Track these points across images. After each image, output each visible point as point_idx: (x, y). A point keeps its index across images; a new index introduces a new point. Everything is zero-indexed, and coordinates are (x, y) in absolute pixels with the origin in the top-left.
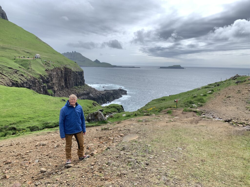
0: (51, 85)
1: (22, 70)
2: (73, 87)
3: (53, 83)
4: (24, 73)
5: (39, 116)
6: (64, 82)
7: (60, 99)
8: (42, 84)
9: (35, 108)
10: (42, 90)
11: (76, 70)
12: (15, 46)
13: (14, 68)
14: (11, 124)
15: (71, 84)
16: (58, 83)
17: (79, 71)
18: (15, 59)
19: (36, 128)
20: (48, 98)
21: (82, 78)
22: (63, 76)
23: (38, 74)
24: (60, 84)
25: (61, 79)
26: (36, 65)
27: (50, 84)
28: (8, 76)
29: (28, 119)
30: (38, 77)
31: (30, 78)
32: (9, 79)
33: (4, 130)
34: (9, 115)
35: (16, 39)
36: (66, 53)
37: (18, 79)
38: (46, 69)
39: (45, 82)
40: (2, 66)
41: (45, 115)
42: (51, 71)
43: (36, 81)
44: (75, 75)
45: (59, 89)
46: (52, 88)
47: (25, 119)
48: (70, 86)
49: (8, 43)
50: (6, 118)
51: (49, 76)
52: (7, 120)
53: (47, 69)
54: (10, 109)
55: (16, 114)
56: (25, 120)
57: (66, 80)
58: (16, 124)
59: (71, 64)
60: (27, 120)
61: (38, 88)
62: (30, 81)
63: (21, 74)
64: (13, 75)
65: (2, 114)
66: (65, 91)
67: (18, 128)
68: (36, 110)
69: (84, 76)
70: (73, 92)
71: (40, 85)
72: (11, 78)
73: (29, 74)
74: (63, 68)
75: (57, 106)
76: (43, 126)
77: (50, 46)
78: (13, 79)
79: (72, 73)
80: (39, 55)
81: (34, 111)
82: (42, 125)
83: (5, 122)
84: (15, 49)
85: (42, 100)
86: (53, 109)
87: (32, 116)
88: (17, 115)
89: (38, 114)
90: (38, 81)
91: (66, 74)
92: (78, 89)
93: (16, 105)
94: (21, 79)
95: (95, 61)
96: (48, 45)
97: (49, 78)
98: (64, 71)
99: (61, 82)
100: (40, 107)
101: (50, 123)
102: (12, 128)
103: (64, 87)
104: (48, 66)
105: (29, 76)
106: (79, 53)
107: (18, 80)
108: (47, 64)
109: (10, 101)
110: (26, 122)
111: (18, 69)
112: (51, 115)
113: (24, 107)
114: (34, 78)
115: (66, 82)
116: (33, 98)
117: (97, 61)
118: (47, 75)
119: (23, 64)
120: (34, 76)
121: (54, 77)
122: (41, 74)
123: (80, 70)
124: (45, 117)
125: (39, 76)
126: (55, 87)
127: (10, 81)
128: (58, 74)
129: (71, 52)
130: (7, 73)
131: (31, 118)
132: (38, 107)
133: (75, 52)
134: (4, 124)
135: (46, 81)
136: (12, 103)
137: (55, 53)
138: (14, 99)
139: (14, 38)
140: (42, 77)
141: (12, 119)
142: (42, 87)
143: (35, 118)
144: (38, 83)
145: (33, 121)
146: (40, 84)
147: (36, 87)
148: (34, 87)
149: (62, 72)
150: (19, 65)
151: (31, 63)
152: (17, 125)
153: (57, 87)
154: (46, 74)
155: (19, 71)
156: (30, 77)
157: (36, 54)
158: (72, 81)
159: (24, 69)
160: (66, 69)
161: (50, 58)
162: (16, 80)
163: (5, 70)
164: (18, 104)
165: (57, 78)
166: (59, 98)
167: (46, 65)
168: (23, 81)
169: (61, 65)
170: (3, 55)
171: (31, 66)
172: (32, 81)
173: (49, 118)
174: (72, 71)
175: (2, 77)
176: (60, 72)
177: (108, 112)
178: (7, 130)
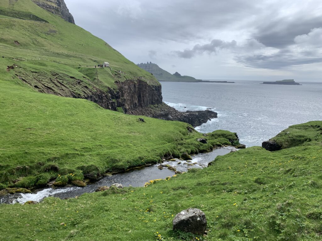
0: (122, 101)
1: (87, 81)
2: (148, 106)
3: (124, 99)
4: (89, 84)
5: (101, 146)
6: (137, 98)
7: (136, 119)
8: (111, 100)
9: (95, 131)
10: (110, 107)
11: (153, 84)
12: (82, 54)
13: (77, 78)
14: (49, 160)
15: (146, 102)
16: (130, 100)
17: (156, 85)
18: (79, 68)
19: (94, 170)
20: (118, 115)
21: (159, 95)
22: (137, 91)
23: (106, 87)
24: (133, 101)
25: (134, 95)
26: (103, 75)
27: (120, 101)
28: (69, 87)
29: (82, 151)
30: (105, 90)
31: (96, 91)
32: (70, 91)
33: (35, 172)
34: (49, 140)
35: (83, 45)
36: (140, 64)
37: (80, 91)
38: (116, 81)
39: (114, 98)
40: (63, 75)
41: (112, 144)
42: (122, 84)
43: (104, 95)
44: (151, 91)
45: (131, 107)
46: (123, 106)
47: (76, 150)
48: (144, 104)
49: (73, 50)
50: (43, 147)
51: (120, 89)
52: (44, 151)
53: (118, 81)
54: (54, 130)
55: (62, 140)
56: (77, 152)
57: (139, 96)
58: (58, 159)
59: (146, 76)
60: (79, 153)
61: (106, 105)
62: (96, 95)
63: (85, 85)
64: (75, 86)
65: (38, 139)
66: (138, 111)
67: (61, 168)
68: (96, 134)
69: (161, 92)
70: (148, 112)
71: (108, 101)
72: (72, 90)
73: (95, 86)
74: (136, 81)
75: (131, 129)
76: (107, 166)
77: (121, 54)
78: (75, 92)
79: (147, 88)
80: (108, 63)
81: (94, 135)
82: (105, 163)
83: (39, 154)
84: (80, 57)
85: (108, 118)
86: (125, 134)
87: (88, 145)
88: (63, 142)
89: (100, 142)
90: (106, 96)
91: (140, 89)
92: (154, 108)
93: (66, 124)
94: (84, 92)
95: (174, 74)
96: (119, 53)
97: (119, 93)
98: (137, 84)
99: (134, 99)
100: (105, 130)
101: (120, 160)
102: (51, 168)
103: (138, 105)
104: (119, 77)
105: (94, 88)
106: (155, 64)
107: (81, 93)
108: (117, 74)
109: (58, 117)
110: (78, 156)
111: (82, 79)
112: (122, 145)
113: (78, 128)
114: (101, 91)
115: (139, 98)
116: (95, 114)
117: (177, 74)
118: (117, 88)
119: (89, 74)
120: (101, 88)
121: (125, 92)
122: (110, 87)
123: (158, 84)
124: (112, 148)
125: (107, 89)
126: (126, 105)
127: (71, 94)
128: (130, 88)
129: (146, 63)
130: (68, 83)
131: (87, 148)
132: (101, 128)
133: (150, 62)
134: (37, 159)
135: (116, 96)
136: (59, 121)
137: (127, 62)
138: (64, 113)
139: (80, 44)
140: (110, 91)
141: (54, 149)
142: (110, 104)
143: (94, 149)
144: (105, 98)
145: (90, 155)
146: (108, 99)
147: (103, 103)
148: (101, 103)
149: (135, 86)
150: (84, 74)
151: (98, 73)
152: (60, 162)
153: (128, 105)
154: (116, 86)
155: (82, 81)
156: (96, 89)
157: (105, 62)
158: (147, 98)
159: (88, 79)
160: (140, 81)
161: (121, 68)
162: (79, 93)
163: (66, 80)
164: (68, 122)
165: (128, 93)
166: (135, 117)
167: (116, 76)
168: (87, 94)
169: (134, 76)
170: (66, 62)
171: (98, 76)
172: (98, 95)
173: (118, 151)
174: (147, 86)
175: (61, 88)
176: (133, 86)
177: (215, 144)
178: (40, 171)
